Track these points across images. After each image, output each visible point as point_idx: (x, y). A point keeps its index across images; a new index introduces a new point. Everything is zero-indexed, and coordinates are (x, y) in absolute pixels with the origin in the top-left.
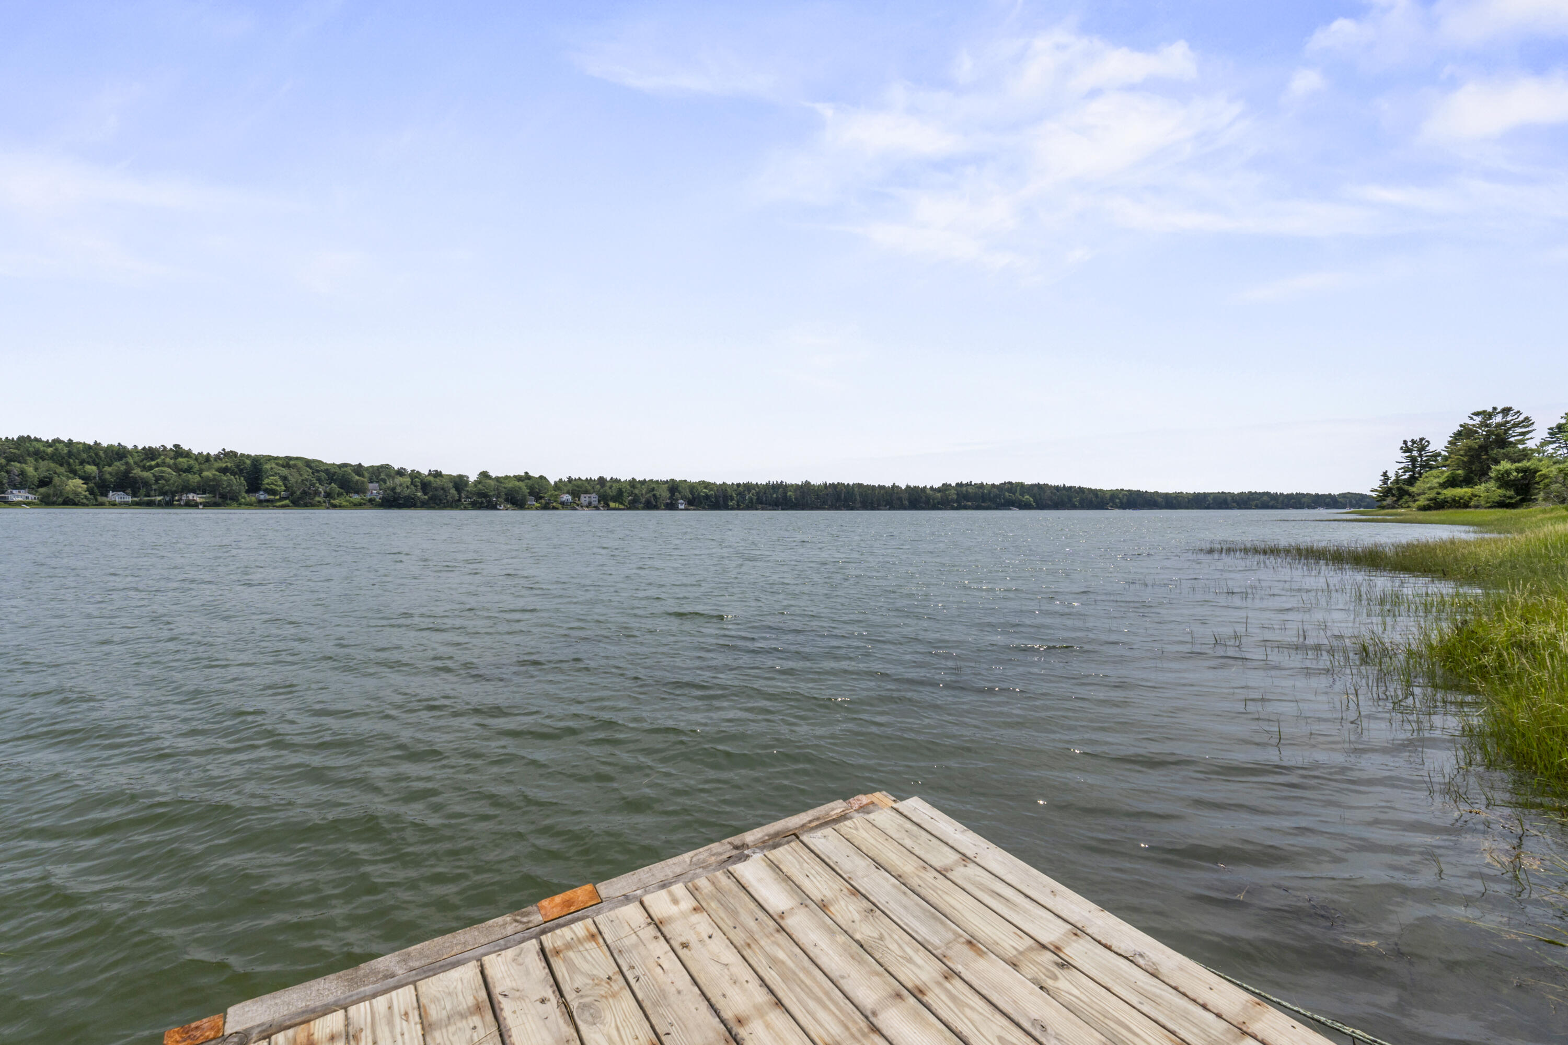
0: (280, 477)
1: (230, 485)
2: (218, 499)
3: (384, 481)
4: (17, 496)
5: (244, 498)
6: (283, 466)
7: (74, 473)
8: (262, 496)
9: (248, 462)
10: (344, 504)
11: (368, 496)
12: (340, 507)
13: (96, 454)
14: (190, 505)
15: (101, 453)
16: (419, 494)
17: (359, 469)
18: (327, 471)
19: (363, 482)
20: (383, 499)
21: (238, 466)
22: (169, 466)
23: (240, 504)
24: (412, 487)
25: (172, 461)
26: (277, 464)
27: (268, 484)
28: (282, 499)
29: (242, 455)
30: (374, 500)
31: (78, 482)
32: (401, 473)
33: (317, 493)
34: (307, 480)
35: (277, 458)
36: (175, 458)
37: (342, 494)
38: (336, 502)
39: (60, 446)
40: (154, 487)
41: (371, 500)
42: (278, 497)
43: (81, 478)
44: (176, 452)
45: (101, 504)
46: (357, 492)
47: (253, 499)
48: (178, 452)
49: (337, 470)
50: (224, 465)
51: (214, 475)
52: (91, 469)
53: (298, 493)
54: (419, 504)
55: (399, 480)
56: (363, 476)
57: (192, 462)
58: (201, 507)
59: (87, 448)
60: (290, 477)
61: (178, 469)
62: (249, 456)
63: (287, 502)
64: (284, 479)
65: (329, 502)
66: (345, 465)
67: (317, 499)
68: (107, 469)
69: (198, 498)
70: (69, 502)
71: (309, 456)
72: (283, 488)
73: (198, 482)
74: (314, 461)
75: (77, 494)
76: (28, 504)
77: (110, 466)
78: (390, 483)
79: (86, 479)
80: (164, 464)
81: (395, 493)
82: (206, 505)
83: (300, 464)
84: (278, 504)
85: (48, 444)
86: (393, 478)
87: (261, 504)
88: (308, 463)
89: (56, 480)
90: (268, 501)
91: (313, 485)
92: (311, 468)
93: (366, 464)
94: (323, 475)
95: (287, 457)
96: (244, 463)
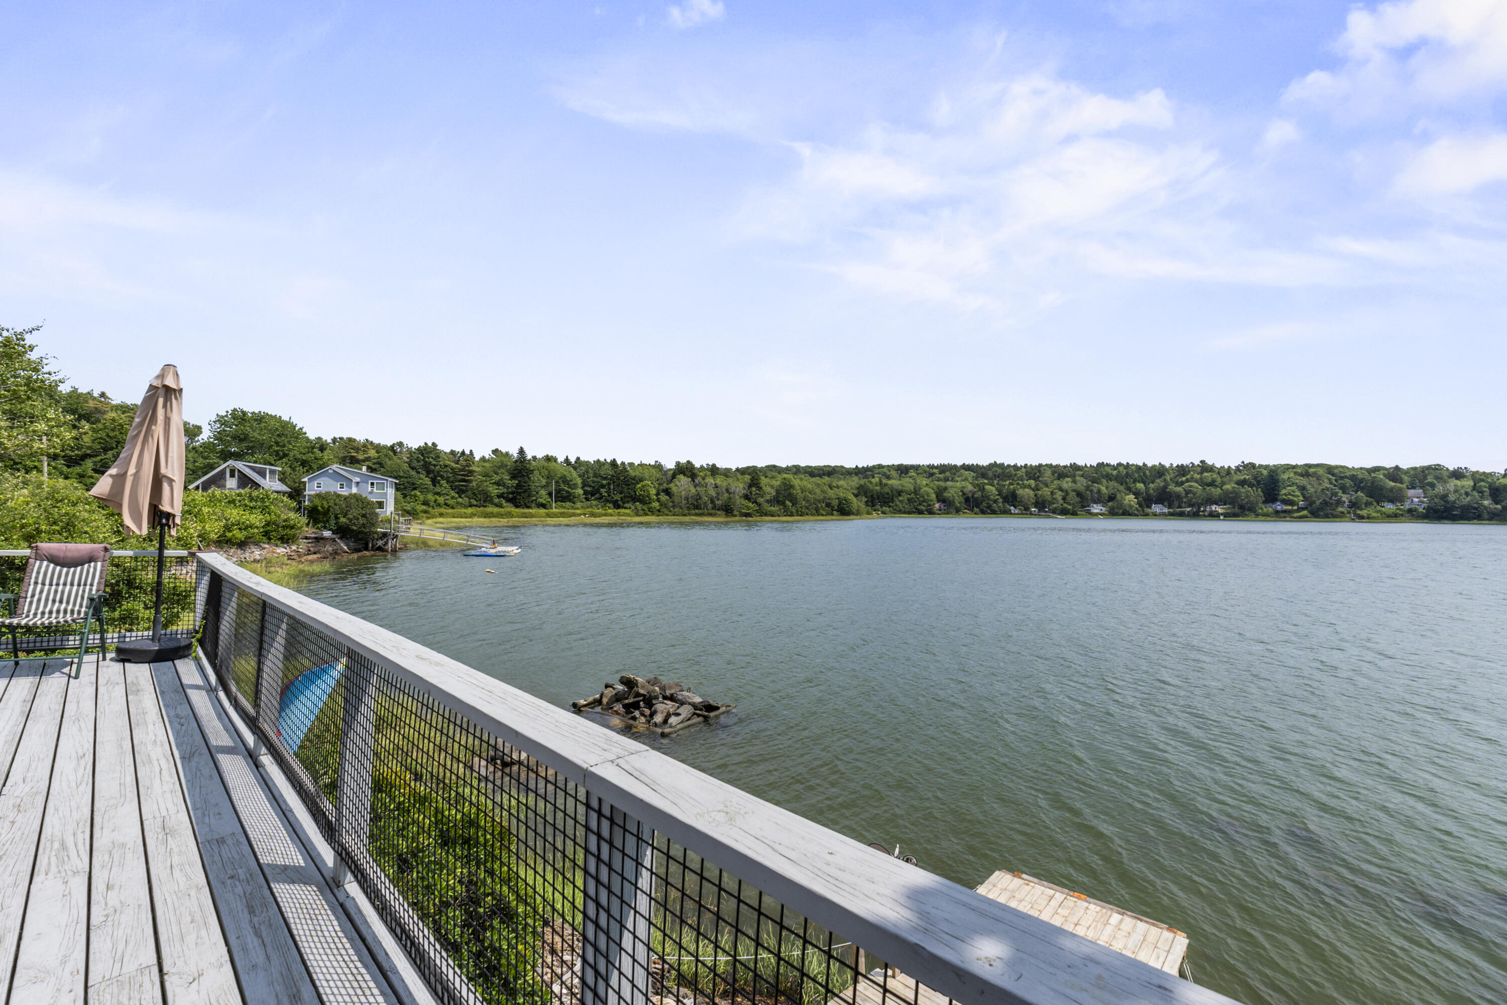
0: (1298, 487)
1: (1247, 497)
2: (1237, 510)
3: (1433, 486)
4: (1096, 509)
5: (1262, 509)
6: (1302, 475)
7: (1129, 489)
8: (1279, 507)
9: (1265, 472)
10: (1374, 515)
11: (1407, 505)
12: (1369, 518)
13: (1144, 474)
14: (1214, 516)
15: (1148, 473)
16: (1486, 503)
17: (1395, 474)
18: (1353, 478)
19: (1400, 489)
20: (1428, 509)
21: (1255, 478)
22: (1196, 481)
23: (1257, 515)
24: (1475, 493)
25: (1199, 476)
26: (1295, 473)
27: (1285, 495)
28: (1300, 509)
29: (1261, 466)
30: (1416, 510)
31: (1132, 497)
32: (1458, 474)
33: (1339, 502)
34: (1327, 489)
35: (1294, 467)
36: (1201, 473)
37: (1371, 504)
38: (1364, 513)
39: (1121, 469)
40: (1184, 500)
41: (1410, 511)
42: (1295, 508)
43: (1134, 494)
44: (1202, 467)
45: (1147, 515)
46: (1392, 501)
47: (1270, 510)
48: (1204, 467)
49: (1366, 476)
50: (1242, 478)
51: (1233, 488)
52: (1140, 486)
53: (1318, 503)
54: (1486, 516)
55: (1453, 483)
56: (1401, 483)
57: (1215, 476)
58: (1222, 517)
59: (1139, 468)
60: (1309, 487)
61: (1204, 484)
62: (1267, 467)
63: (1305, 512)
64: (1303, 489)
65: (1355, 514)
66: (1376, 469)
67: (1340, 509)
68: (1152, 486)
69: (1220, 509)
70: (1126, 513)
71: (1333, 462)
72: (1301, 498)
73: (1220, 495)
74: (1337, 467)
75: (1131, 506)
76: (1102, 514)
77: (1153, 483)
78: (1440, 489)
79: (1137, 494)
80: (1192, 479)
81: (1446, 502)
82: (1227, 516)
83: (1321, 471)
84: (1296, 515)
85: (1115, 468)
86: (1445, 482)
87: (1279, 515)
88: (1330, 469)
89: (1118, 496)
90: (1285, 511)
91: (1335, 494)
92: (1333, 475)
93: (1404, 466)
94: (1348, 482)
95: (1306, 465)
96: (1262, 474)
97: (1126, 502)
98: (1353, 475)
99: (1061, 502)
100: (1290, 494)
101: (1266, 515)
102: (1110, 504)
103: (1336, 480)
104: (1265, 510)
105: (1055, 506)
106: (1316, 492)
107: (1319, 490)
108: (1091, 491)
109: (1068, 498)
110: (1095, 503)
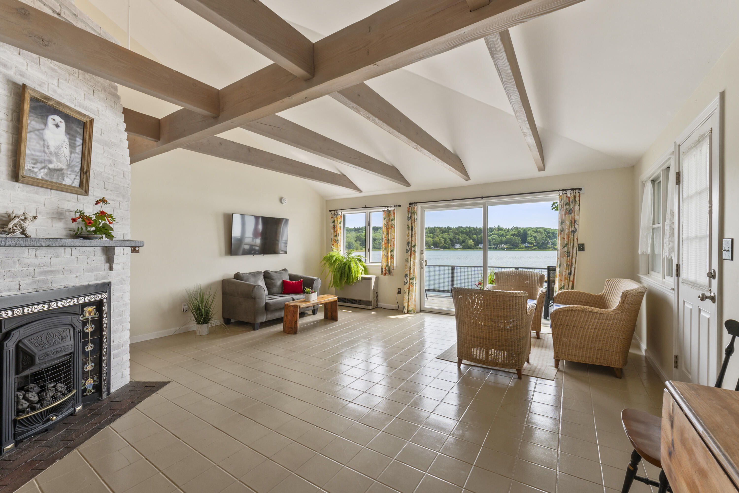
97: (469, 243)
98: (553, 232)
99: (444, 243)
100: (530, 240)
101: (522, 248)
102: (463, 244)
103: (547, 234)
104: (521, 246)
105: (441, 245)
106: (540, 239)
107: (541, 238)
108: (456, 238)
109: (446, 242)
110: (457, 244)
